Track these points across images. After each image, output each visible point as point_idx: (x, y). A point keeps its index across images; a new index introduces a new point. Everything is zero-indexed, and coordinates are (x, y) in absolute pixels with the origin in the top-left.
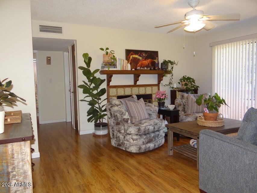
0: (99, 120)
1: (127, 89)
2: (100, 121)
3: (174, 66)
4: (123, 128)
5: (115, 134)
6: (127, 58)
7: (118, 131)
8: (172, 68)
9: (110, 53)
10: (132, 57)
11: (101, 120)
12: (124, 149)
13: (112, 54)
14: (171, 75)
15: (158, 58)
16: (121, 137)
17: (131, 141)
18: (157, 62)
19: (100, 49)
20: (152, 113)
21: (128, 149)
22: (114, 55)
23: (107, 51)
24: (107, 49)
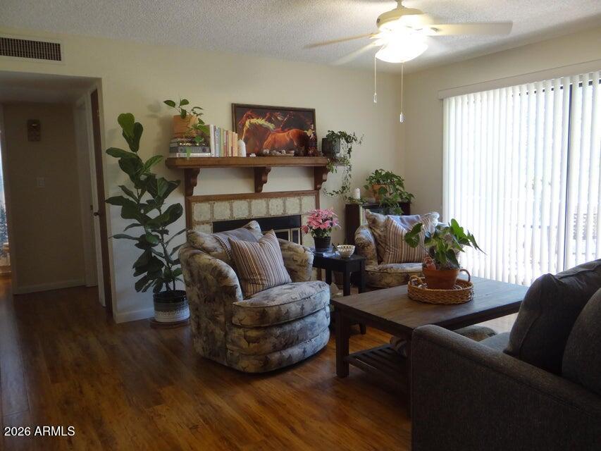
0: (164, 284)
1: (237, 204)
2: (167, 286)
3: (354, 145)
4: (222, 310)
5: (203, 325)
6: (237, 127)
7: (210, 319)
8: (350, 151)
9: (192, 114)
10: (251, 124)
11: (171, 285)
12: (226, 364)
13: (197, 115)
14: (346, 168)
15: (315, 126)
16: (219, 332)
17: (244, 343)
18: (312, 135)
19: (165, 102)
20: (298, 268)
21: (236, 363)
22: (201, 118)
23: (184, 107)
24: (185, 102)
